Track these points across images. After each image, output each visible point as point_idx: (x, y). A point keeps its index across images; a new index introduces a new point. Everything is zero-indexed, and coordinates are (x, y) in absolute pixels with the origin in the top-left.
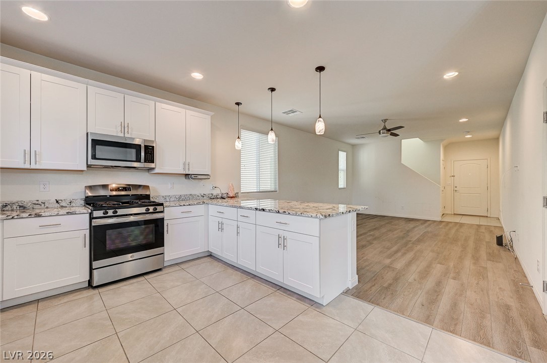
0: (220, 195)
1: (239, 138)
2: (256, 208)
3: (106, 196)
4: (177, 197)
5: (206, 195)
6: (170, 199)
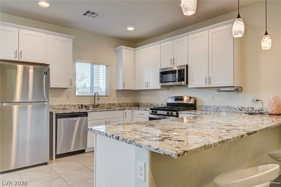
1: (266, 33)
4: (215, 108)
5: (244, 108)
6: (210, 109)
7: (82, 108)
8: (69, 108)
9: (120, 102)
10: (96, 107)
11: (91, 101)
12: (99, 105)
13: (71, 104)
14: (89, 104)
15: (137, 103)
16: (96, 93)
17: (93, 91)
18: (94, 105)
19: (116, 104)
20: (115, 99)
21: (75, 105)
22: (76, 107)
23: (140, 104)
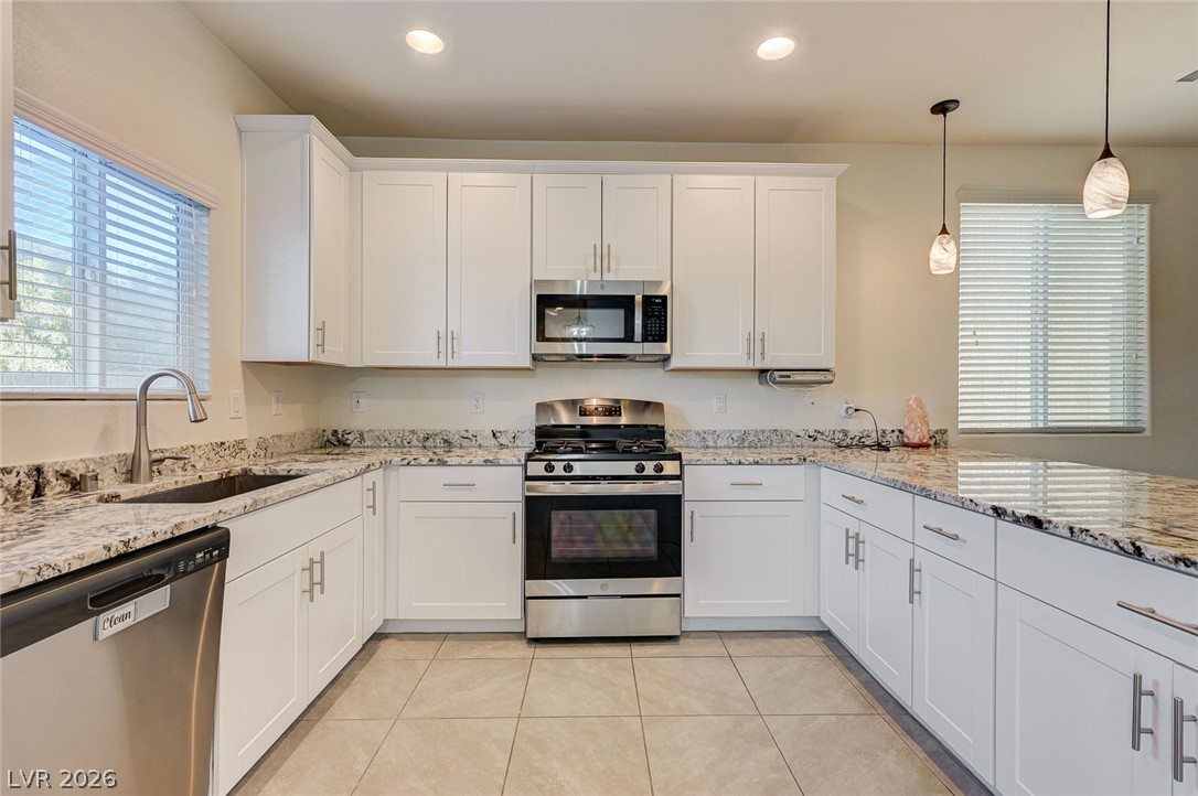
0: (874, 435)
1: (944, 231)
2: (995, 509)
4: (735, 436)
5: (822, 434)
6: (715, 442)
7: (38, 493)
9: (266, 433)
10: (152, 472)
11: (106, 435)
14: (94, 456)
15: (329, 433)
16: (157, 375)
18: (135, 460)
19: (246, 443)
20: (239, 415)
23: (351, 437)
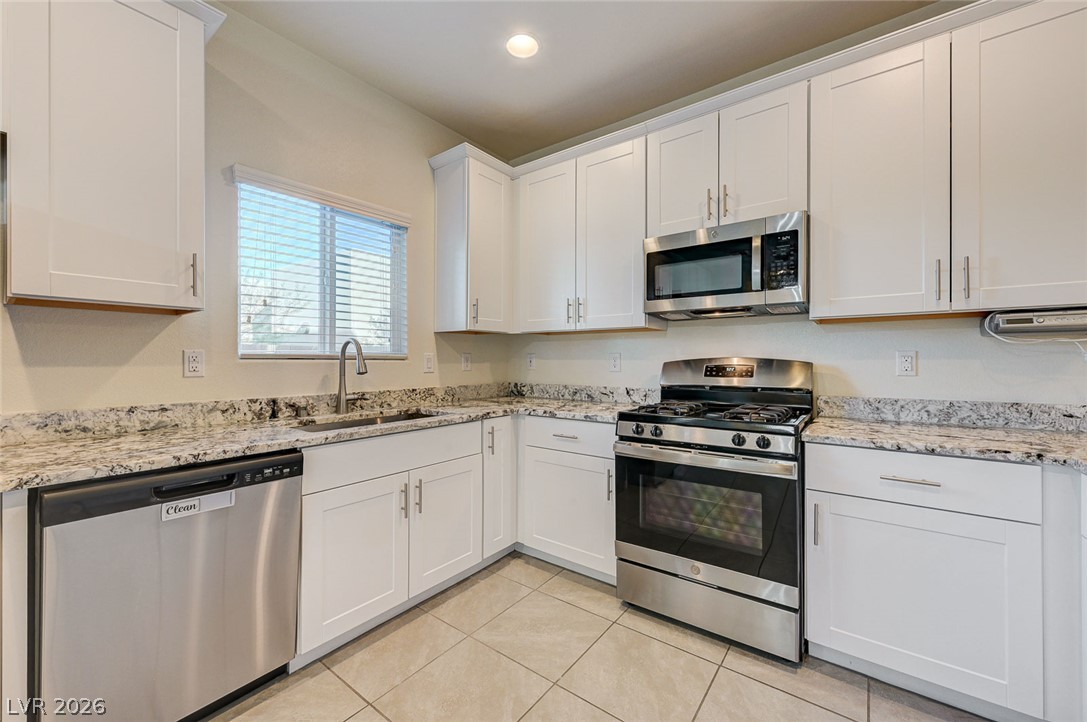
3: (703, 387)
4: (931, 408)
6: (897, 415)
7: (274, 415)
8: (189, 421)
9: (454, 383)
10: (347, 408)
11: (325, 381)
12: (362, 397)
13: (207, 398)
14: (314, 394)
15: (512, 385)
16: (347, 343)
17: (333, 335)
18: (338, 398)
19: (435, 391)
20: (432, 370)
21: (232, 406)
22: (238, 416)
23: (525, 389)
